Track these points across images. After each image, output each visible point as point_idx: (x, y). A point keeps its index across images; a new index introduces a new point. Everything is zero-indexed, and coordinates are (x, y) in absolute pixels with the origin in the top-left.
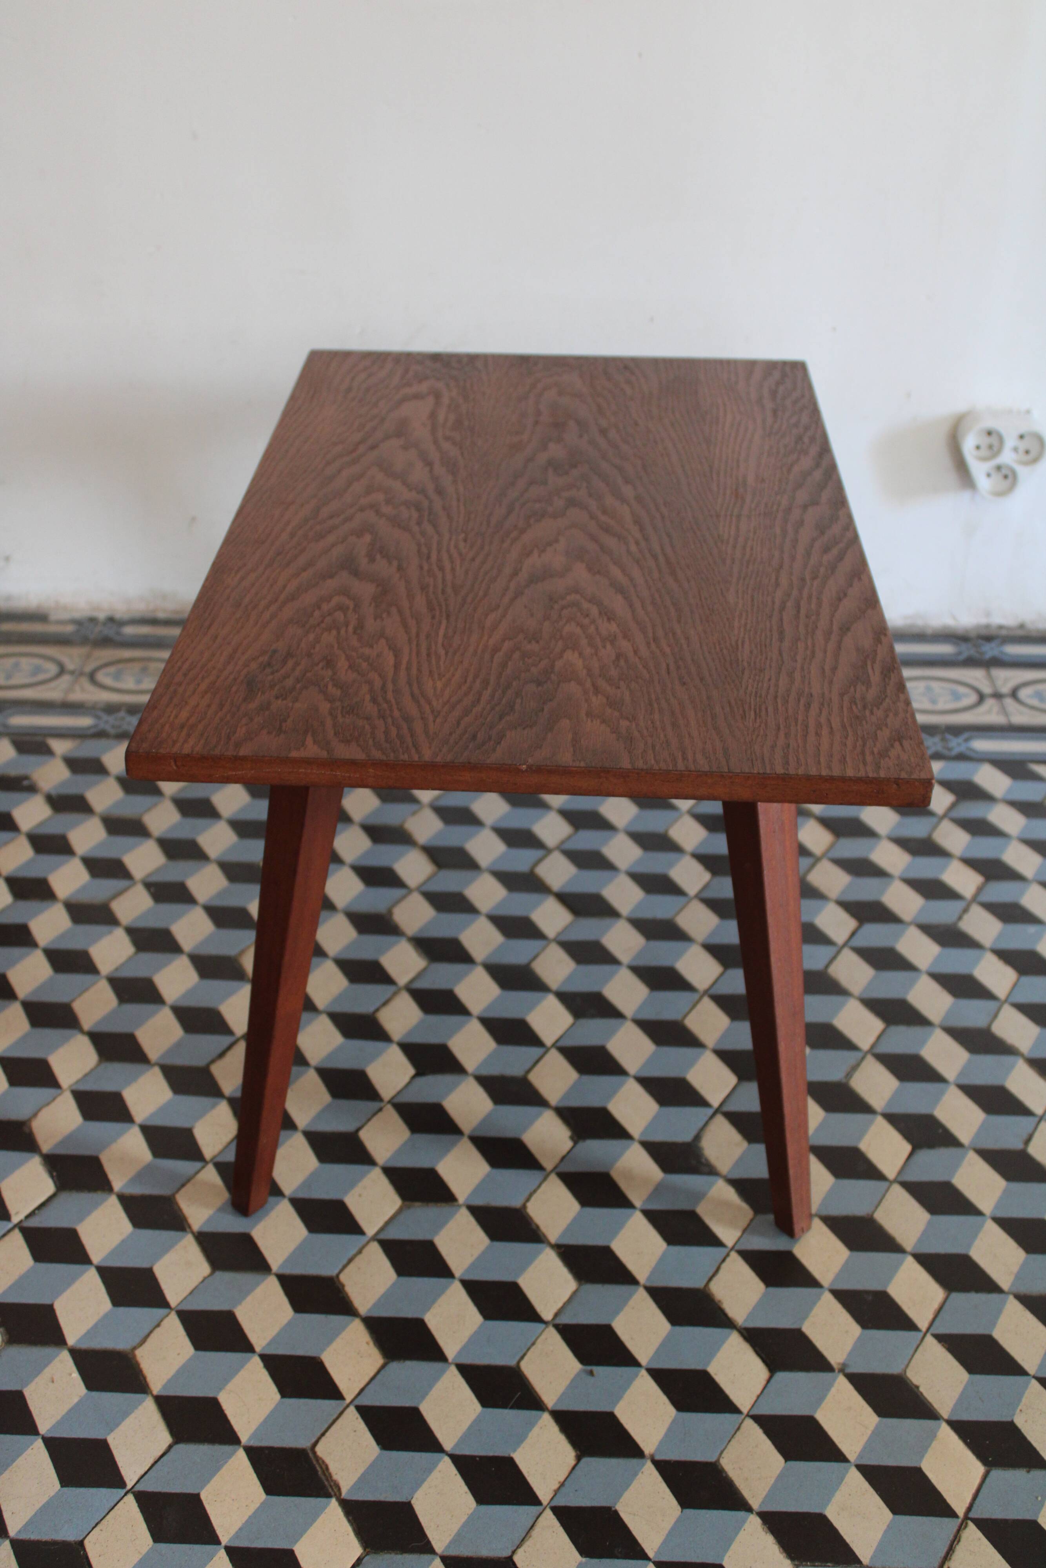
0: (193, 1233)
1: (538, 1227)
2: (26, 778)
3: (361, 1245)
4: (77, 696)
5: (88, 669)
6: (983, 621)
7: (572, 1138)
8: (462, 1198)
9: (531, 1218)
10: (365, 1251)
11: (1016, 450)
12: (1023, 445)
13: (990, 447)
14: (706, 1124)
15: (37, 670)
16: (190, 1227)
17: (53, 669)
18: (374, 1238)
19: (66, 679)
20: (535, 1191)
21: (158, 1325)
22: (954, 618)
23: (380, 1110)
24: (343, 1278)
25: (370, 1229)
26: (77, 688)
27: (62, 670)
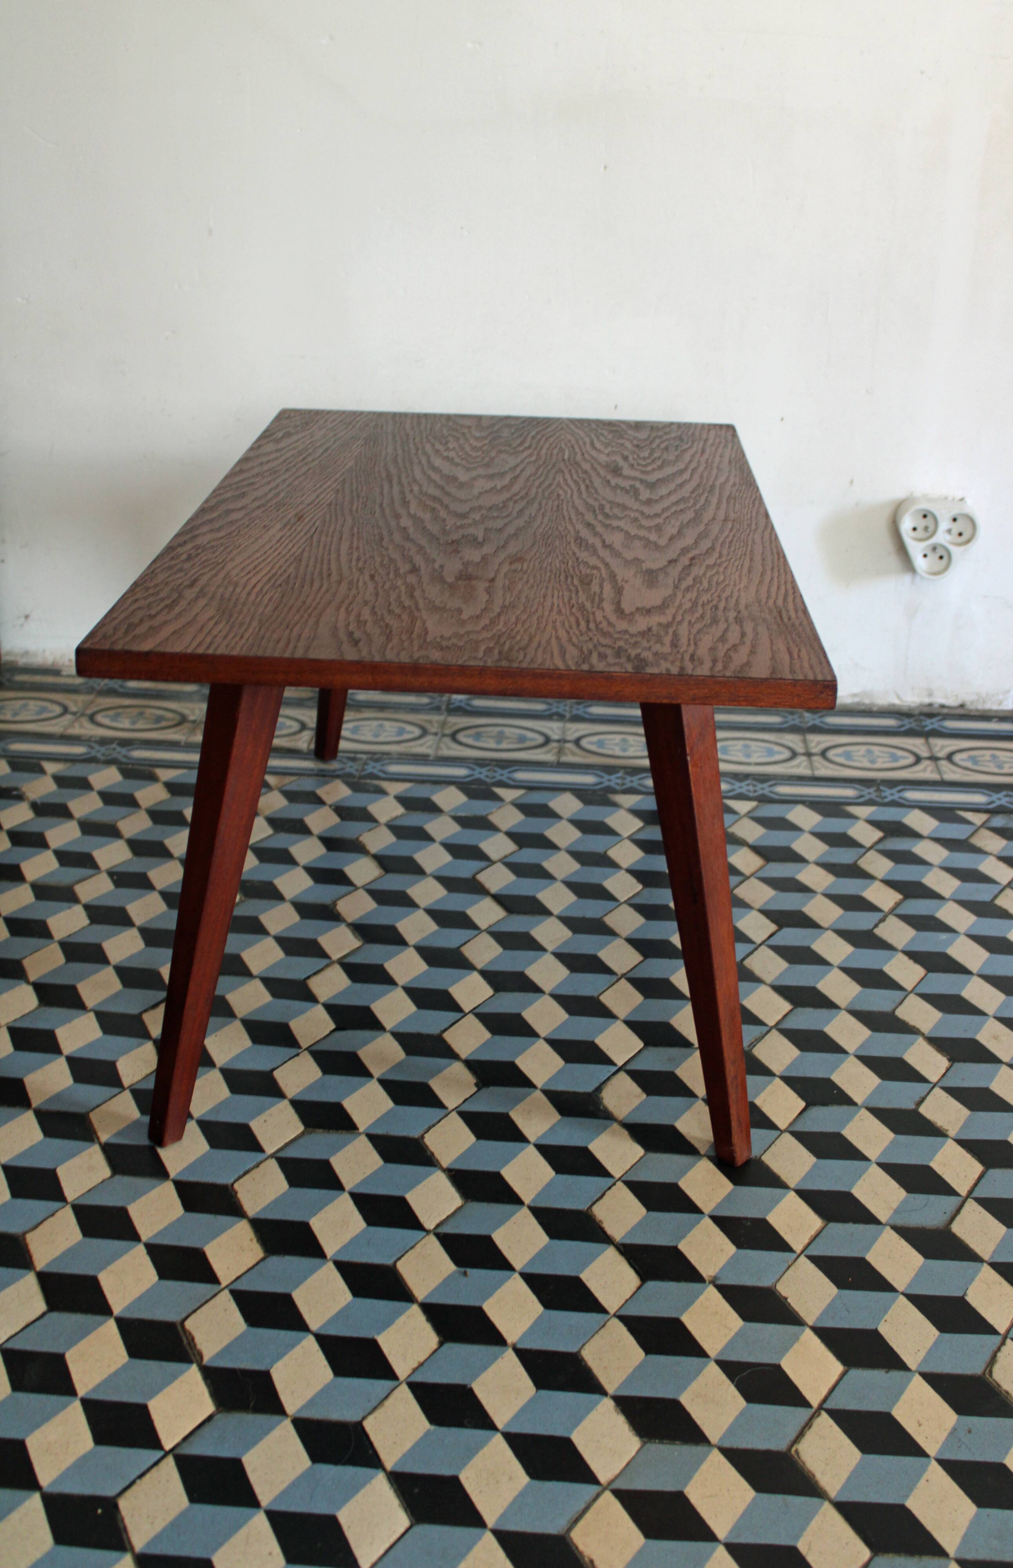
0: (100, 1144)
1: (432, 1154)
2: (16, 789)
3: (259, 1160)
4: (76, 731)
5: (89, 712)
6: (927, 700)
7: (476, 1085)
8: (362, 1128)
9: (427, 1147)
10: (262, 1166)
11: (949, 531)
12: (956, 528)
13: (926, 528)
14: (609, 1079)
15: (43, 710)
16: (98, 1138)
17: (58, 710)
18: (272, 1156)
19: (69, 717)
20: (434, 1125)
21: (53, 1215)
22: (898, 697)
23: (298, 1055)
24: (236, 1186)
25: (270, 1149)
26: (77, 725)
27: (66, 710)
